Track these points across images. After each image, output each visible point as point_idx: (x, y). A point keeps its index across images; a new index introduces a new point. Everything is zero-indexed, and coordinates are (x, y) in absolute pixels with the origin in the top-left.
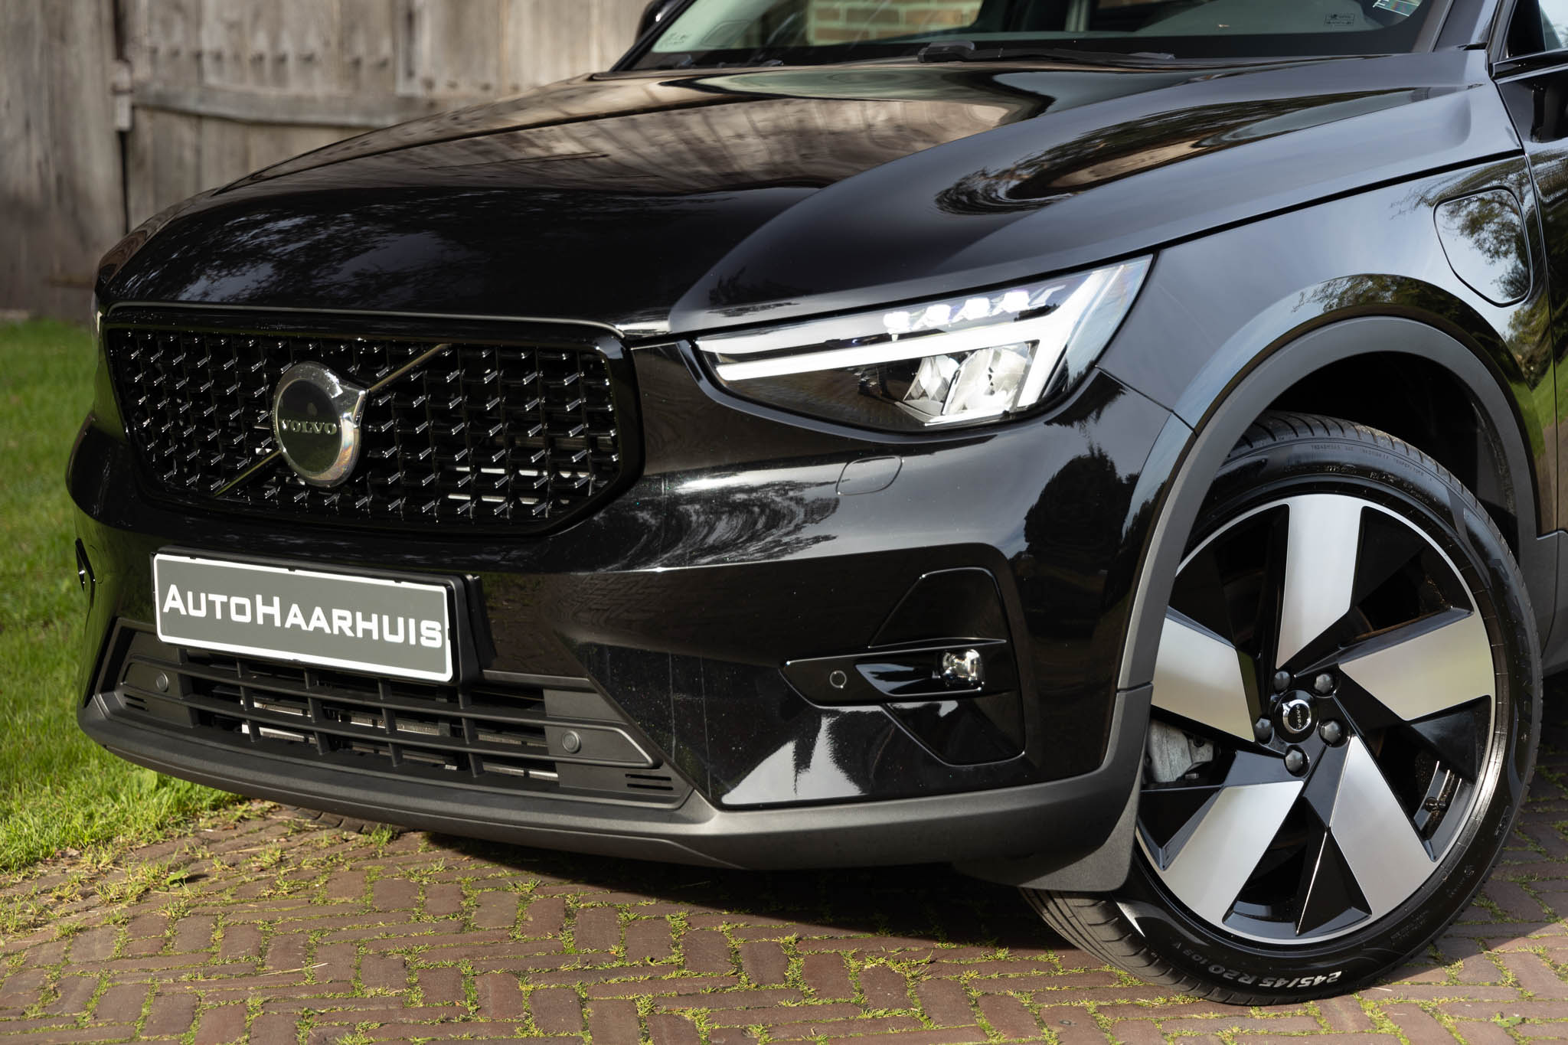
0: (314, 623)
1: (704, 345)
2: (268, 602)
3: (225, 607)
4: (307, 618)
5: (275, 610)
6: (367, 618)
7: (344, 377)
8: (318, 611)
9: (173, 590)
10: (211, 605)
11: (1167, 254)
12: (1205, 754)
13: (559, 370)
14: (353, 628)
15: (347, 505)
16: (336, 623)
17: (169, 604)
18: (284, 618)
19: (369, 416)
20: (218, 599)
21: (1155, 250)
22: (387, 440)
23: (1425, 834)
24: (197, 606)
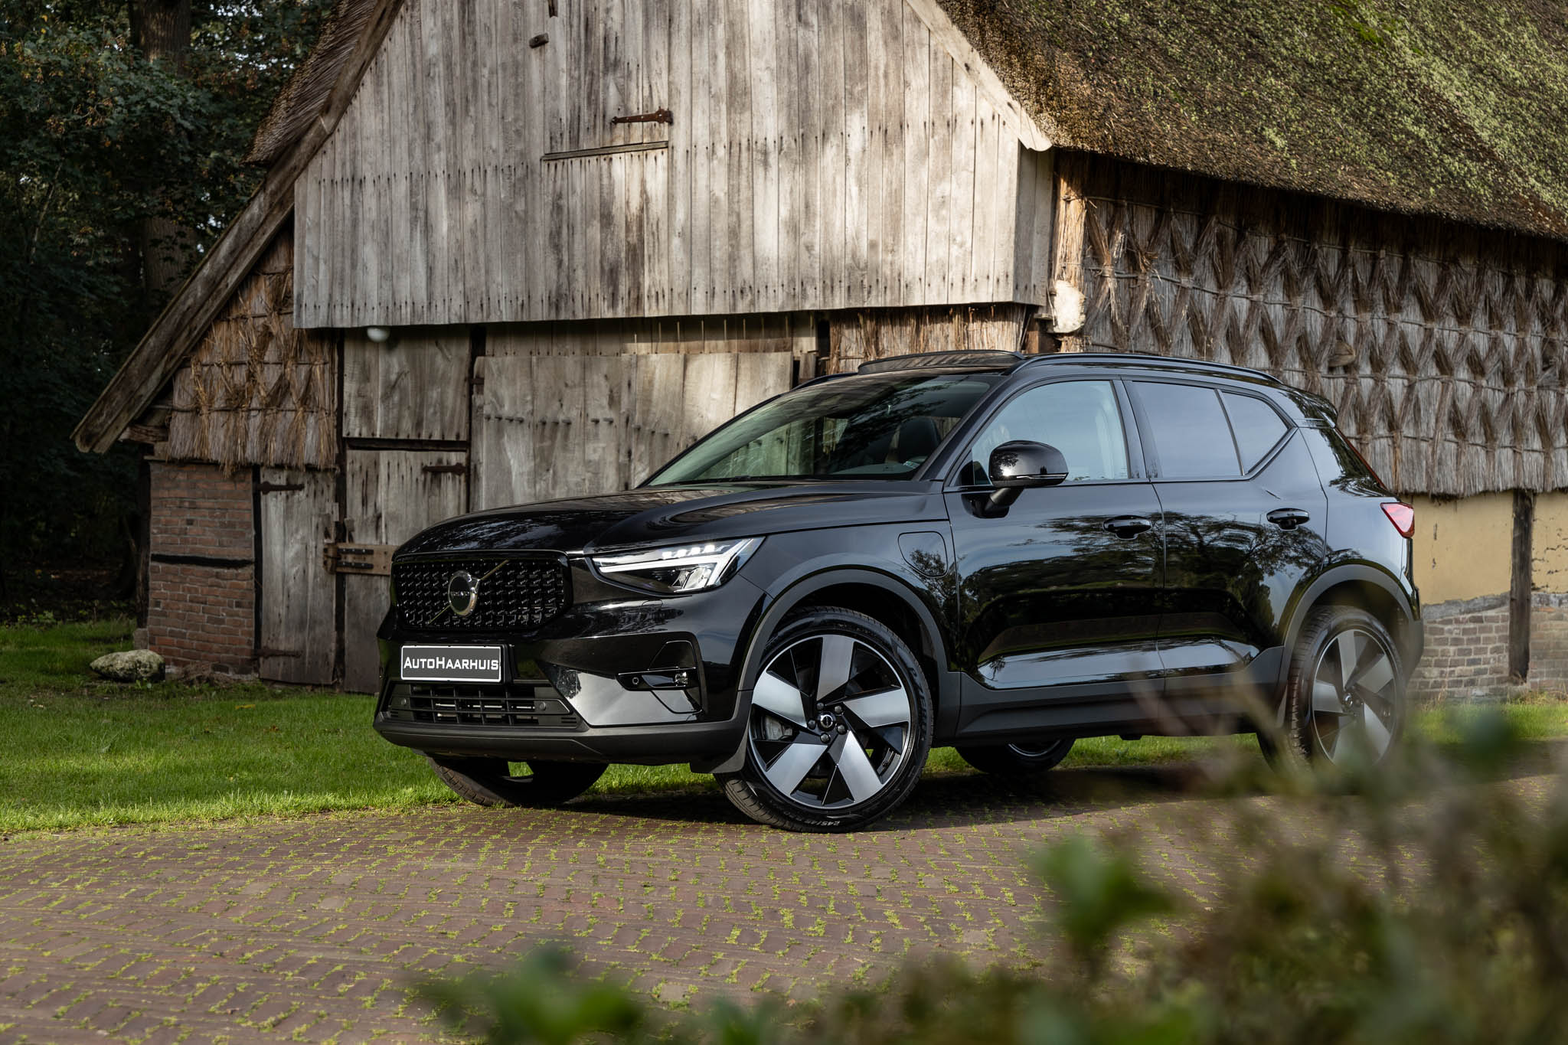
0: (456, 666)
1: (595, 560)
2: (441, 660)
3: (426, 663)
4: (453, 665)
5: (443, 662)
6: (474, 661)
7: (473, 575)
8: (458, 660)
9: (408, 659)
10: (421, 663)
11: (771, 537)
12: (789, 732)
13: (544, 569)
14: (469, 666)
15: (472, 625)
16: (464, 664)
17: (406, 665)
18: (446, 665)
19: (481, 589)
20: (423, 660)
21: (767, 535)
22: (486, 598)
23: (879, 775)
24: (416, 664)
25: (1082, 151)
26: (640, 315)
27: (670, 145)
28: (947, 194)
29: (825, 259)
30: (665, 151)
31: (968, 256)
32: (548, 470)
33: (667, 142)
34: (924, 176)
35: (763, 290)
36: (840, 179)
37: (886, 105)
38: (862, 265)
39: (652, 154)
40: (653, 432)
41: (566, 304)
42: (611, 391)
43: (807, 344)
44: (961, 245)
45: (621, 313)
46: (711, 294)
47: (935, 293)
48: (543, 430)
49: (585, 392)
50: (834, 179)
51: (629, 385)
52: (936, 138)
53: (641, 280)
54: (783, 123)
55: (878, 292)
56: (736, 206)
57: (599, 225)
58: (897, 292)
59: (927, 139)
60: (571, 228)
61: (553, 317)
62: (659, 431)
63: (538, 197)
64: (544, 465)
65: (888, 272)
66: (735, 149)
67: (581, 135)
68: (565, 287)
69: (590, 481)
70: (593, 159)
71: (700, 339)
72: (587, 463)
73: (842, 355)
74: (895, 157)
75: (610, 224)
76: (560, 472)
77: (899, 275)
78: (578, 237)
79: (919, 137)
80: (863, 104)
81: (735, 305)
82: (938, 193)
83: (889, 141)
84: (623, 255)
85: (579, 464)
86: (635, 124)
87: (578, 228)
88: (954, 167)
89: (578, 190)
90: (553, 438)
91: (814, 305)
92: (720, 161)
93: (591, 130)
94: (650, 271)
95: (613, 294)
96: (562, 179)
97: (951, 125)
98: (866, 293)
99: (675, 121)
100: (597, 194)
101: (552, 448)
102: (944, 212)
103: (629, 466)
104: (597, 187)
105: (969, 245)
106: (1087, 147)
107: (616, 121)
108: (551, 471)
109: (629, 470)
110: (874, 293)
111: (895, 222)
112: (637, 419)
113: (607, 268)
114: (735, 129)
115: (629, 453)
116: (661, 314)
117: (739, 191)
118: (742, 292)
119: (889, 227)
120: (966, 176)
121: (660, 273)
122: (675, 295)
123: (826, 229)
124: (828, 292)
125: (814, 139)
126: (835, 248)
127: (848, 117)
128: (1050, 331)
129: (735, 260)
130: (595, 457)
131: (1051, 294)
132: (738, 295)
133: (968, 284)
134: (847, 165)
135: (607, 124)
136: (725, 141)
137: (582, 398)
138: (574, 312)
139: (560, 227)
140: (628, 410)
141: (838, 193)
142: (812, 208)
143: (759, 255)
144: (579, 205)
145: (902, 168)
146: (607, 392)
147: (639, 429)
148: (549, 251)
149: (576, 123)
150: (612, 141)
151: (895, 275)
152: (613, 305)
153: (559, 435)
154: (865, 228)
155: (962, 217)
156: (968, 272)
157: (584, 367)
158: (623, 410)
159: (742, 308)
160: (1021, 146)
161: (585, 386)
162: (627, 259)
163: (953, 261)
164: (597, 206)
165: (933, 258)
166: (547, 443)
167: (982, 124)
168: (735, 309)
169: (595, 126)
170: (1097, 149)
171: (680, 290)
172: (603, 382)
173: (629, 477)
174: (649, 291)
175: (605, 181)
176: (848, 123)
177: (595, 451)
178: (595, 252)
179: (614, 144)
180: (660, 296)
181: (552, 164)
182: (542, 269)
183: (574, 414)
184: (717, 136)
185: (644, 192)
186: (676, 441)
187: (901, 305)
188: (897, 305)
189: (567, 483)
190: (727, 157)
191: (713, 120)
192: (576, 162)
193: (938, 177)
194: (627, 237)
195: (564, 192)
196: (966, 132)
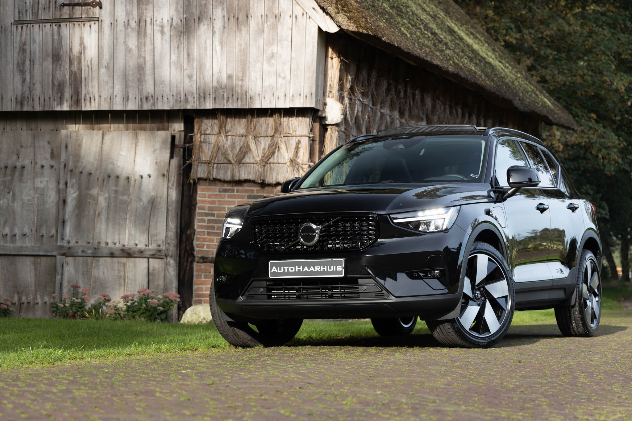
0: (311, 269)
1: (391, 216)
2: (299, 267)
3: (288, 269)
4: (309, 269)
5: (301, 268)
6: (324, 267)
7: (316, 224)
8: (312, 267)
9: (274, 267)
10: (284, 270)
11: (462, 206)
14: (320, 269)
16: (316, 269)
17: (273, 270)
18: (303, 269)
19: (322, 231)
20: (286, 268)
21: (460, 205)
24: (280, 270)
25: (362, 33)
26: (79, 109)
27: (100, 20)
28: (275, 51)
29: (200, 82)
30: (97, 23)
31: (288, 84)
32: (9, 193)
33: (98, 18)
34: (261, 42)
35: (160, 98)
36: (209, 42)
37: (238, 5)
38: (223, 86)
39: (87, 24)
40: (81, 172)
41: (28, 102)
42: (52, 150)
43: (178, 127)
44: (284, 78)
45: (65, 107)
46: (126, 99)
47: (268, 102)
48: (6, 171)
49: (34, 150)
50: (206, 42)
51: (66, 147)
52: (268, 23)
53: (80, 90)
54: (173, 12)
55: (233, 100)
56: (143, 54)
57: (51, 60)
58: (245, 101)
59: (263, 24)
60: (32, 62)
61: (18, 109)
62: (85, 172)
63: (9, 44)
64: (6, 190)
65: (239, 91)
66: (143, 23)
67: (40, 11)
68: (27, 93)
69: (38, 199)
70: (48, 25)
71: (108, 123)
72: (36, 189)
73: (203, 132)
74: (243, 32)
75: (58, 60)
76: (17, 194)
77: (246, 92)
78: (37, 66)
79: (258, 22)
80: (223, 4)
81: (142, 105)
82: (269, 52)
83: (240, 24)
84: (68, 77)
85: (30, 190)
86: (76, 7)
87: (37, 62)
88: (279, 39)
89: (38, 41)
90: (13, 175)
91: (193, 106)
92: (132, 29)
93: (47, 10)
94: (85, 86)
95: (61, 98)
96: (26, 34)
97: (277, 17)
98: (225, 101)
99: (103, 7)
100: (50, 44)
101: (12, 181)
102: (273, 61)
103: (66, 190)
104: (50, 40)
105: (288, 78)
106: (365, 32)
107: (64, 5)
108: (11, 193)
109: (66, 193)
110: (230, 101)
111: (244, 65)
112: (71, 165)
113: (56, 83)
114: (143, 13)
115: (66, 184)
116: (93, 109)
117: (145, 45)
118: (146, 99)
119: (240, 68)
120: (287, 43)
121: (93, 87)
122: (103, 99)
123: (200, 67)
124: (202, 100)
125: (193, 21)
126: (206, 77)
127: (214, 10)
128: (323, 123)
129: (142, 82)
130: (42, 186)
131: (325, 104)
132: (144, 100)
133: (288, 98)
134: (213, 35)
135: (58, 6)
136: (136, 19)
137: (32, 154)
138: (33, 107)
139: (24, 61)
140: (66, 160)
141: (208, 49)
142: (191, 56)
143: (157, 79)
144: (37, 49)
145: (248, 38)
146: (49, 150)
147: (72, 171)
148: (16, 73)
149: (36, 5)
150: (61, 16)
151: (244, 92)
152: (61, 103)
153: (17, 174)
154: (225, 67)
155: (284, 64)
156: (288, 92)
157: (34, 137)
158: (62, 160)
159: (146, 107)
160: (320, 29)
161: (34, 147)
162: (70, 79)
163: (279, 86)
164: (50, 50)
165: (266, 84)
166: (8, 178)
167: (296, 17)
168: (142, 107)
169: (49, 7)
170: (370, 33)
171: (106, 96)
172: (46, 144)
173: (66, 196)
174: (85, 96)
175: (56, 37)
176: (214, 13)
177: (41, 182)
178: (48, 75)
179: (62, 17)
180: (92, 100)
181: (20, 26)
182: (12, 83)
183: (27, 162)
184: (131, 17)
185: (82, 43)
186: (97, 177)
187: (247, 107)
188: (244, 107)
189: (22, 200)
190: (137, 28)
191: (128, 7)
192: (36, 26)
193: (270, 43)
194: (70, 67)
195: (28, 41)
196: (287, 21)
